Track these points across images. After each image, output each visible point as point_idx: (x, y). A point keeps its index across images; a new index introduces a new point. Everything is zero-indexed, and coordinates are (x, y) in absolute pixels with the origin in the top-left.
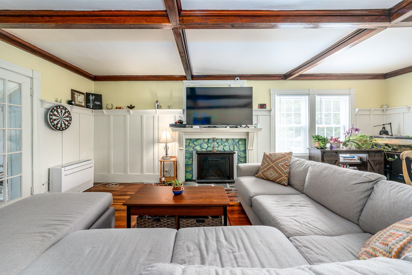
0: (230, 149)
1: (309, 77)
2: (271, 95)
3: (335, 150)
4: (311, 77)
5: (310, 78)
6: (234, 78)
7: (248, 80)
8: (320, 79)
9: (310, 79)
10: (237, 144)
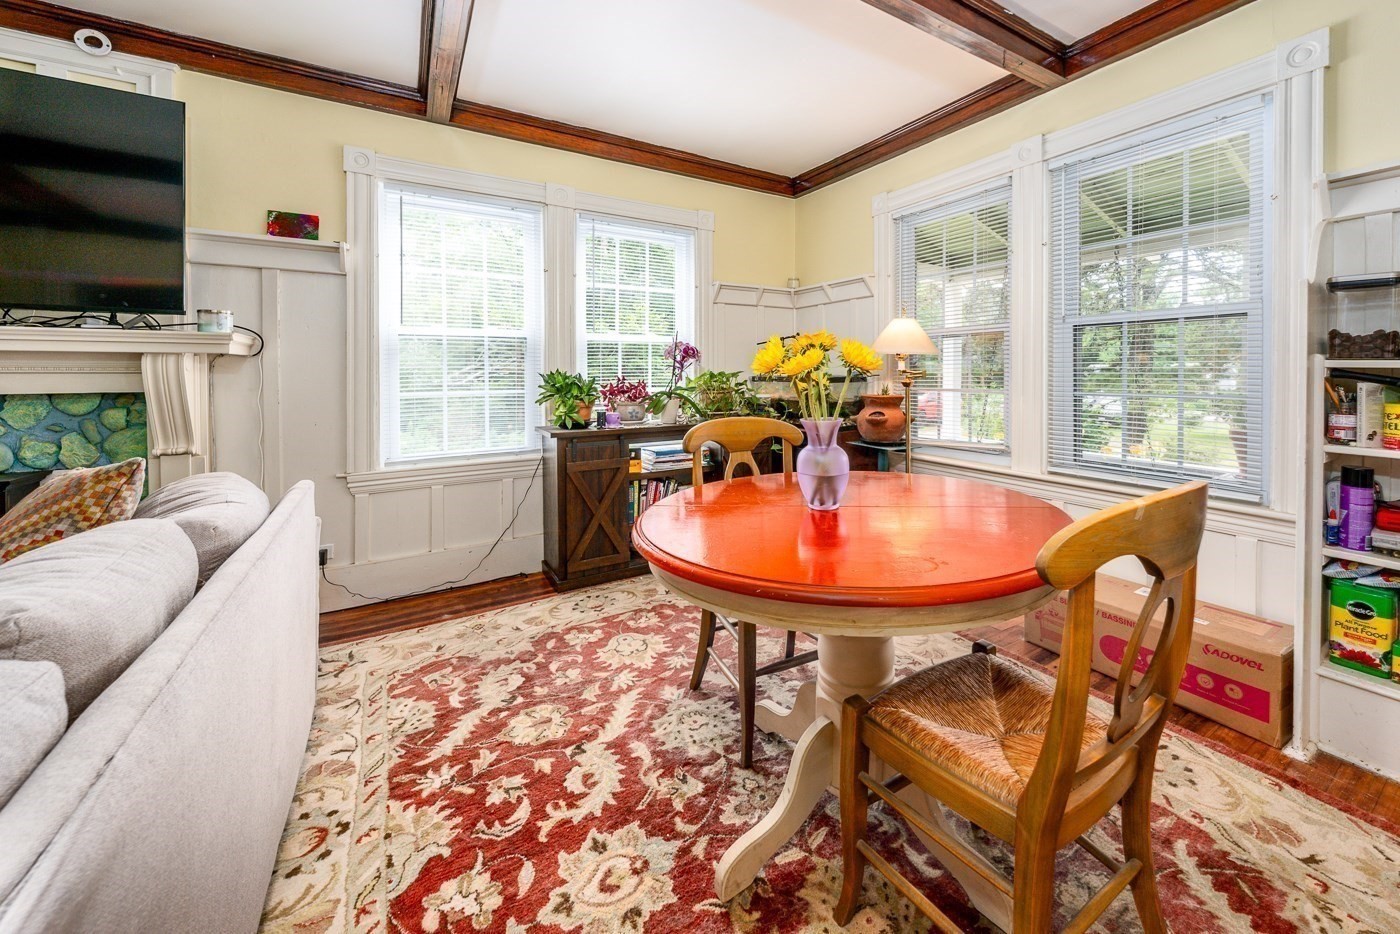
0: (17, 459)
1: (540, 131)
2: (350, 176)
3: (614, 431)
4: (549, 133)
5: (547, 137)
6: (70, 27)
7: (185, 64)
8: (586, 149)
9: (546, 140)
10: (90, 427)
